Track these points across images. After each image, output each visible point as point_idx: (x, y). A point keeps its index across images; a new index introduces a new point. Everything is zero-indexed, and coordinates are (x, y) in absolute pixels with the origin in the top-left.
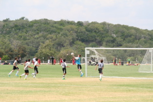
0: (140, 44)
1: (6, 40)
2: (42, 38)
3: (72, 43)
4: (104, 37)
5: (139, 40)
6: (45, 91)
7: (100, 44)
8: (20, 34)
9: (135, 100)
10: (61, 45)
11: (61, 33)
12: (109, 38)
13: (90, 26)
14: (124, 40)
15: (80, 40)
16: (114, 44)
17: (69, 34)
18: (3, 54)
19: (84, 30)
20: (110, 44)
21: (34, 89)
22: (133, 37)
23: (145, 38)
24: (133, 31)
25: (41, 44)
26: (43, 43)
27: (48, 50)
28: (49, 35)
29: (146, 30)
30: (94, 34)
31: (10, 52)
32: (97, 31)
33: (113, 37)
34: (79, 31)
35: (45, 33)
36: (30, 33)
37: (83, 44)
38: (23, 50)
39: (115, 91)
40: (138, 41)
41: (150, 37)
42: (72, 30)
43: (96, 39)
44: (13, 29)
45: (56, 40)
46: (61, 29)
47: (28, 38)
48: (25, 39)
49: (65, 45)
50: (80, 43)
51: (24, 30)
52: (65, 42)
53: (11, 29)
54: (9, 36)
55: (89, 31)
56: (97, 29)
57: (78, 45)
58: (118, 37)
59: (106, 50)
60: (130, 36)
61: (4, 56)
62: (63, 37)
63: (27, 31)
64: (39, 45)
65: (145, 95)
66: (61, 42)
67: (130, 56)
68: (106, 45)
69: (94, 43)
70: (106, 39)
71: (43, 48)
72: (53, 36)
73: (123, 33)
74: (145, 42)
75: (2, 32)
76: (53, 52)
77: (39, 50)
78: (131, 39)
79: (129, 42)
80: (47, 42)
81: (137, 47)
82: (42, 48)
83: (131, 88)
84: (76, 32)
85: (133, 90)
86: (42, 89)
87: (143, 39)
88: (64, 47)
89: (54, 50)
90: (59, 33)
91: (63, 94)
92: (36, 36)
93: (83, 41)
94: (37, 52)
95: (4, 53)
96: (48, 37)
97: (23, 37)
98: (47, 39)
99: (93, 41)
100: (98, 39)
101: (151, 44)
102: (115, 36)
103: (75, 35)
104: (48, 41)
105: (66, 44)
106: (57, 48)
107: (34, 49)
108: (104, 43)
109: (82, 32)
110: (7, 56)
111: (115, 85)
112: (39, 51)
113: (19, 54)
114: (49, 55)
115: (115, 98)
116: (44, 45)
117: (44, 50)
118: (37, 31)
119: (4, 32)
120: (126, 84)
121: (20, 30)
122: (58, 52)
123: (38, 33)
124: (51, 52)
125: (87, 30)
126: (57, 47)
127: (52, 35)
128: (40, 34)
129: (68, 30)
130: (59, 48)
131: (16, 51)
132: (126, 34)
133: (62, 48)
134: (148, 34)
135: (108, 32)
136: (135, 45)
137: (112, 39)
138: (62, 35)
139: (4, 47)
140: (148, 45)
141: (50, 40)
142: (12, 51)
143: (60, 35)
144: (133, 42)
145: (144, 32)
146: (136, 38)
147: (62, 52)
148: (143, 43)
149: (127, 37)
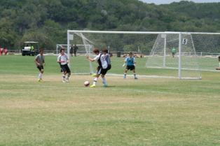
0: (143, 24)
3: (41, 23)
4: (90, 15)
5: (142, 19)
6: (12, 95)
7: (82, 25)
9: (148, 107)
10: (23, 26)
11: (24, 7)
12: (96, 17)
14: (120, 18)
15: (52, 19)
16: (105, 25)
17: (36, 8)
19: (59, 3)
20: (99, 25)
22: (132, 14)
23: (150, 16)
24: (133, 6)
27: (4, 33)
28: (6, 10)
29: (153, 4)
30: (74, 9)
32: (79, 5)
33: (102, 15)
34: (51, 5)
37: (57, 24)
39: (117, 95)
40: (139, 20)
41: (158, 15)
42: (41, 2)
43: (77, 18)
45: (15, 17)
49: (31, 25)
50: (52, 22)
52: (30, 21)
55: (67, 5)
56: (78, 1)
57: (50, 26)
58: (109, 14)
59: (92, 34)
60: (129, 13)
62: (26, 13)
65: (161, 101)
66: (24, 21)
68: (93, 26)
69: (74, 23)
70: (92, 17)
72: (12, 11)
73: (118, 8)
74: (151, 23)
76: (12, 37)
78: (129, 17)
79: (126, 23)
80: (3, 21)
81: (138, 30)
83: (139, 91)
84: (47, 6)
85: (141, 94)
86: (7, 91)
87: (147, 18)
88: (29, 28)
89: (14, 32)
90: (21, 7)
91: (41, 100)
93: (57, 19)
96: (3, 12)
98: (3, 16)
99: (72, 20)
100: (81, 17)
101: (159, 25)
102: (105, 12)
103: (45, 10)
104: (4, 19)
105: (33, 24)
106: (17, 30)
108: (90, 24)
109: (56, 7)
111: (114, 87)
114: (6, 39)
115: (118, 105)
120: (129, 84)
124: (9, 35)
125: (63, 4)
127: (10, 10)
129: (34, 3)
132: (122, 11)
133: (26, 30)
134: (156, 11)
135: (95, 7)
136: (136, 27)
137: (102, 18)
138: (25, 10)
140: (156, 27)
141: (8, 17)
143: (22, 10)
144: (132, 21)
145: (150, 7)
146: (137, 17)
147: (25, 36)
148: (149, 24)
149: (123, 14)
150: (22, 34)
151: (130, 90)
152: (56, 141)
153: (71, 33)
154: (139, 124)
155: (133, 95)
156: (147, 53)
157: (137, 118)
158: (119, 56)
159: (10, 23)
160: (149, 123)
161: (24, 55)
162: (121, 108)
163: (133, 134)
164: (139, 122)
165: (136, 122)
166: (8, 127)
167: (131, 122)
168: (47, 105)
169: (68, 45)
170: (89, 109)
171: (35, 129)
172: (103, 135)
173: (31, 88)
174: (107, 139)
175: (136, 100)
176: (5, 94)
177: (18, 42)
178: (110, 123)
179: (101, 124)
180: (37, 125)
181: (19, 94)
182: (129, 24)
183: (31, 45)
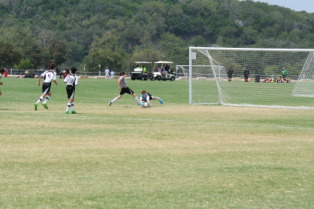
0: (290, 39)
1: (27, 30)
2: (97, 26)
3: (156, 38)
4: (220, 26)
5: (288, 32)
6: (116, 131)
7: (210, 40)
8: (53, 18)
9: (293, 149)
10: (133, 41)
11: (135, 17)
12: (228, 28)
13: (191, 4)
14: (259, 31)
15: (171, 32)
16: (240, 39)
17: (150, 18)
18: (20, 57)
19: (180, 11)
20: (232, 40)
21: (95, 126)
22: (276, 26)
23: (300, 28)
24: (277, 15)
25: (95, 37)
26: (100, 35)
27: (108, 50)
28: (111, 21)
29: (303, 12)
30: (199, 19)
31: (34, 54)
32: (206, 14)
33: (237, 27)
34: (169, 13)
35: (103, 17)
36: (73, 17)
37: (178, 39)
38: (60, 50)
39: (252, 133)
40: (286, 33)
41: (311, 27)
42: (157, 10)
43: (203, 30)
44: (40, 8)
45: (123, 30)
46: (135, 10)
47: (68, 26)
48: (63, 28)
49: (143, 40)
50: (171, 36)
51: (62, 10)
52: (142, 34)
53: (35, 8)
54: (31, 22)
55: (190, 14)
56: (205, 9)
57: (169, 41)
58: (247, 25)
59: (223, 51)
60: (272, 25)
61: (22, 61)
62: (137, 25)
63: (67, 13)
64: (92, 39)
66: (135, 35)
67: (270, 64)
68: (224, 41)
69: (200, 37)
70: (223, 30)
71: (100, 46)
72: (119, 22)
73: (257, 18)
74: (302, 37)
75: (18, 13)
76: (119, 55)
77: (92, 50)
78: (272, 29)
79: (268, 37)
80: (108, 35)
81: (284, 47)
82: (97, 46)
83: (282, 127)
84: (165, 15)
85: (285, 131)
86: (110, 126)
87: (296, 30)
88: (140, 44)
89: (121, 49)
90: (130, 17)
91: (153, 137)
92: (85, 22)
93: (177, 32)
94: (87, 54)
95: (23, 54)
96: (108, 24)
97: (59, 24)
98: (107, 28)
99: (196, 33)
100: (208, 29)
101: (311, 39)
102: (240, 23)
103: (161, 21)
104: (108, 32)
105: (145, 38)
106: (126, 47)
107: (81, 47)
108: (220, 38)
109: (176, 16)
110: (28, 61)
111: (250, 121)
112: (92, 52)
113: (52, 58)
114: (112, 59)
115: (253, 145)
116: (102, 41)
117: (100, 51)
118: (87, 13)
119: (23, 13)
120: (269, 118)
121: (52, 9)
122: (127, 55)
123: (89, 17)
124: (115, 53)
125: (185, 12)
126: (126, 45)
127: (117, 21)
128: (94, 19)
129: (148, 11)
130: (130, 46)
131: (46, 50)
132: (263, 21)
133: (137, 47)
134: (308, 20)
135: (227, 16)
136: (282, 42)
137: (236, 30)
138: (136, 21)
139: (22, 43)
140: (307, 42)
141: (114, 30)
142: (38, 52)
144: (276, 35)
145: (300, 16)
146: (282, 29)
147: (136, 54)
148: (298, 38)
149: (264, 25)
150: (131, 52)
151: (270, 126)
152: (170, 193)
153: (193, 51)
154: (280, 172)
155: (274, 132)
156: (295, 76)
157: (278, 162)
158: (258, 80)
159: (116, 38)
160: (294, 169)
161: (133, 79)
162: (258, 149)
163: (272, 184)
164: (281, 169)
165: (276, 169)
166: (109, 173)
167: (269, 168)
168: (160, 145)
169: (190, 65)
170: (215, 151)
171: (143, 176)
172: (231, 185)
173: (140, 123)
174: (236, 191)
175: (279, 139)
176: (106, 130)
177: (127, 62)
178: (242, 169)
179: (231, 170)
180: (147, 171)
181: (125, 131)
182: (272, 39)
183: (143, 66)
